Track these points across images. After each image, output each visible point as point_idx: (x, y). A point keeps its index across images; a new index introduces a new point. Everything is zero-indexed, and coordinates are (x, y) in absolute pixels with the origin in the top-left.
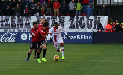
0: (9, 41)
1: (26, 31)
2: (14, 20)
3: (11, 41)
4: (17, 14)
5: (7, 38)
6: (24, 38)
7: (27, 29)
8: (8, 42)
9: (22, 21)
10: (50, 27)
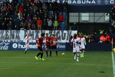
2: (8, 33)
4: (10, 29)
5: (2, 47)
6: (15, 47)
8: (3, 50)
10: (34, 38)
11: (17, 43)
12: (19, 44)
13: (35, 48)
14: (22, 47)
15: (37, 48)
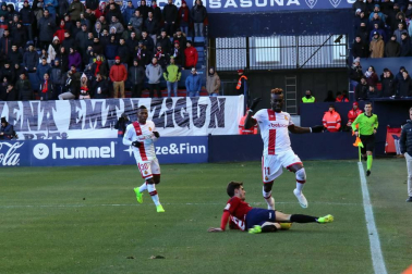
0: (4, 164)
1: (45, 138)
2: (15, 110)
3: (9, 163)
6: (41, 154)
7: (46, 133)
10: (104, 123)
11: (49, 144)
15: (113, 155)
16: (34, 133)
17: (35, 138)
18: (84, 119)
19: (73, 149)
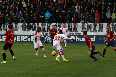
4: (67, 22)
7: (74, 33)
9: (71, 26)
10: (92, 31)
11: (75, 36)
12: (77, 37)
13: (93, 41)
14: (79, 39)
15: (95, 40)
16: (71, 33)
17: (71, 34)
18: (86, 29)
19: (82, 38)
